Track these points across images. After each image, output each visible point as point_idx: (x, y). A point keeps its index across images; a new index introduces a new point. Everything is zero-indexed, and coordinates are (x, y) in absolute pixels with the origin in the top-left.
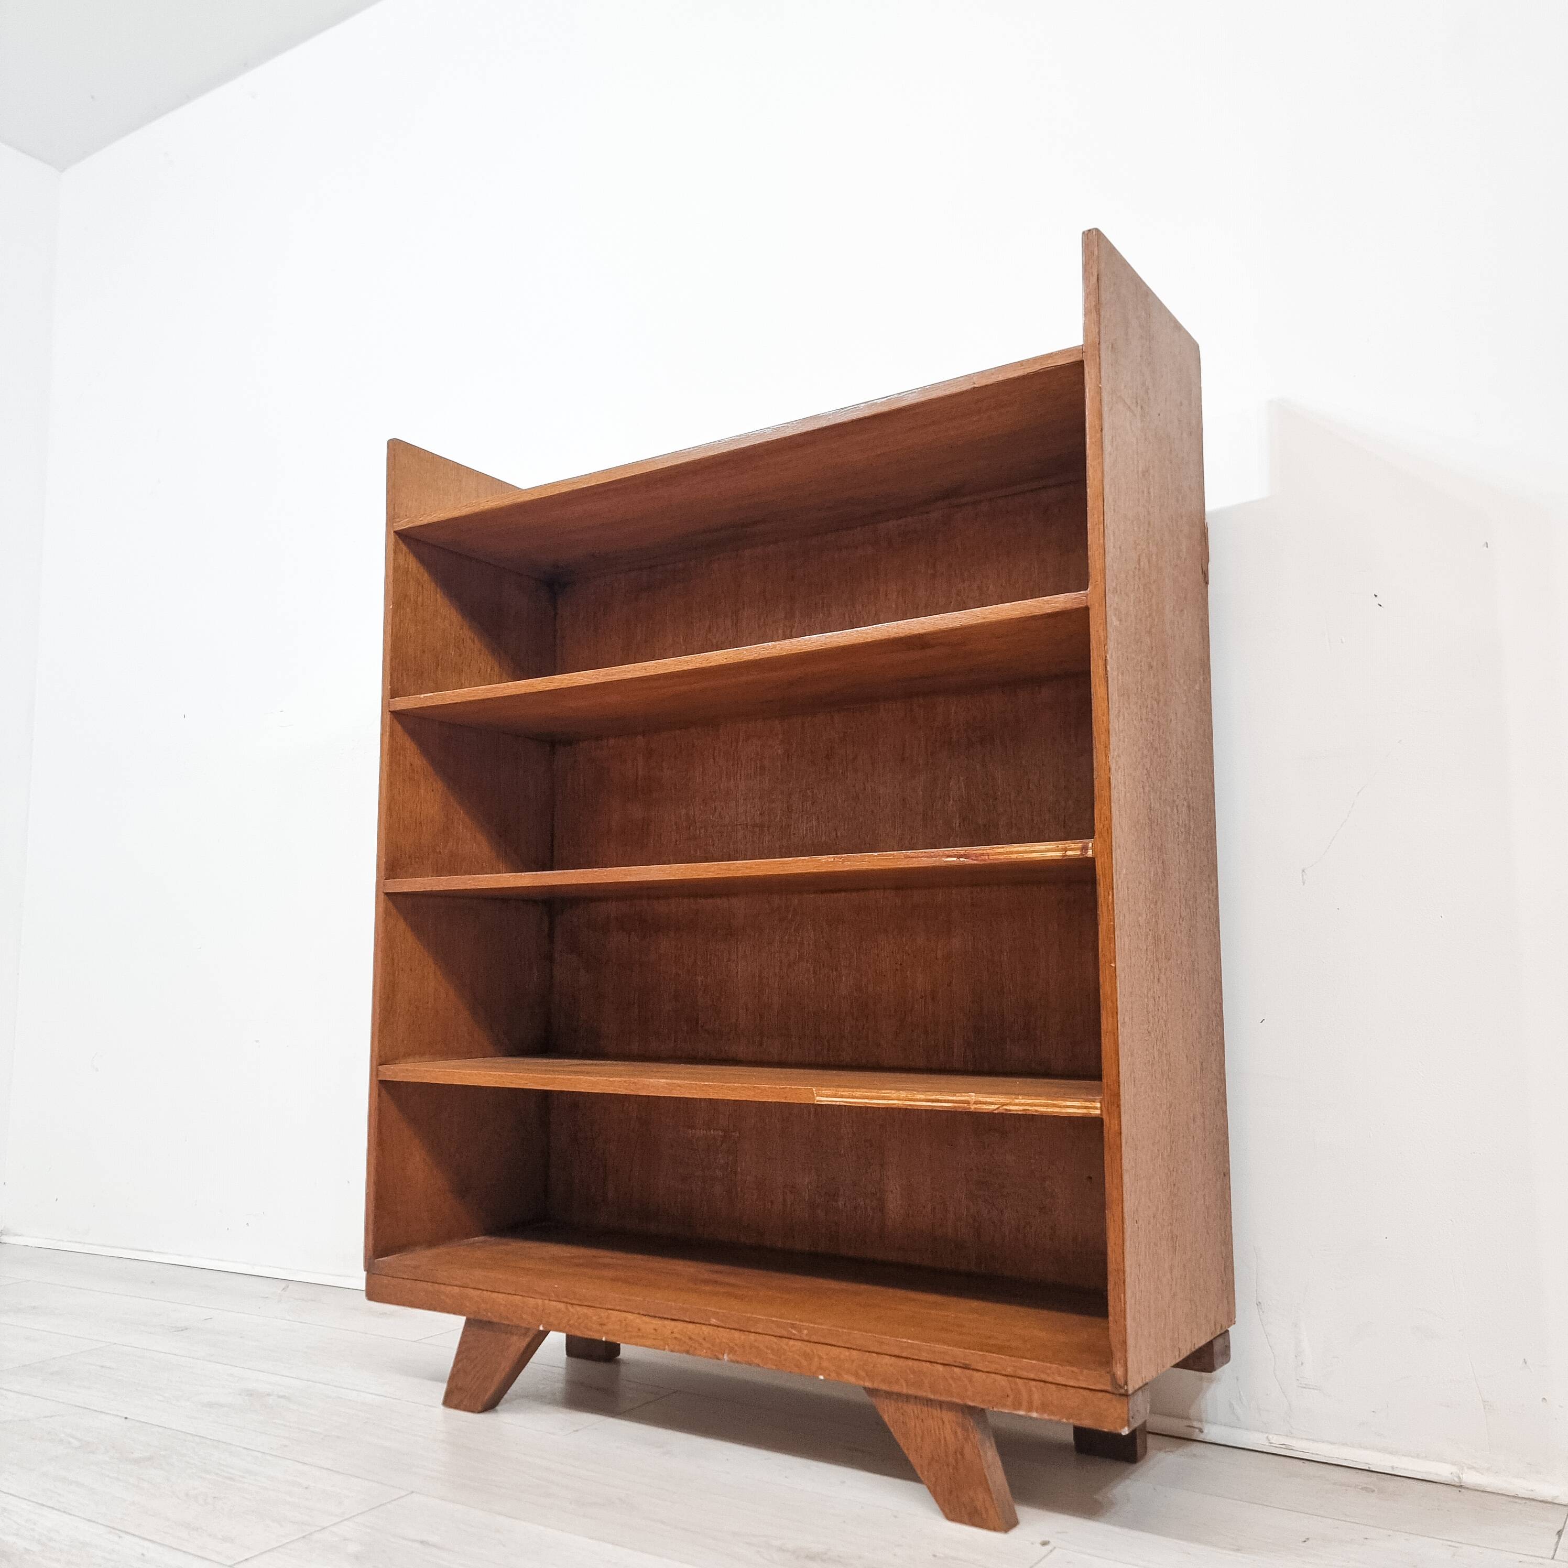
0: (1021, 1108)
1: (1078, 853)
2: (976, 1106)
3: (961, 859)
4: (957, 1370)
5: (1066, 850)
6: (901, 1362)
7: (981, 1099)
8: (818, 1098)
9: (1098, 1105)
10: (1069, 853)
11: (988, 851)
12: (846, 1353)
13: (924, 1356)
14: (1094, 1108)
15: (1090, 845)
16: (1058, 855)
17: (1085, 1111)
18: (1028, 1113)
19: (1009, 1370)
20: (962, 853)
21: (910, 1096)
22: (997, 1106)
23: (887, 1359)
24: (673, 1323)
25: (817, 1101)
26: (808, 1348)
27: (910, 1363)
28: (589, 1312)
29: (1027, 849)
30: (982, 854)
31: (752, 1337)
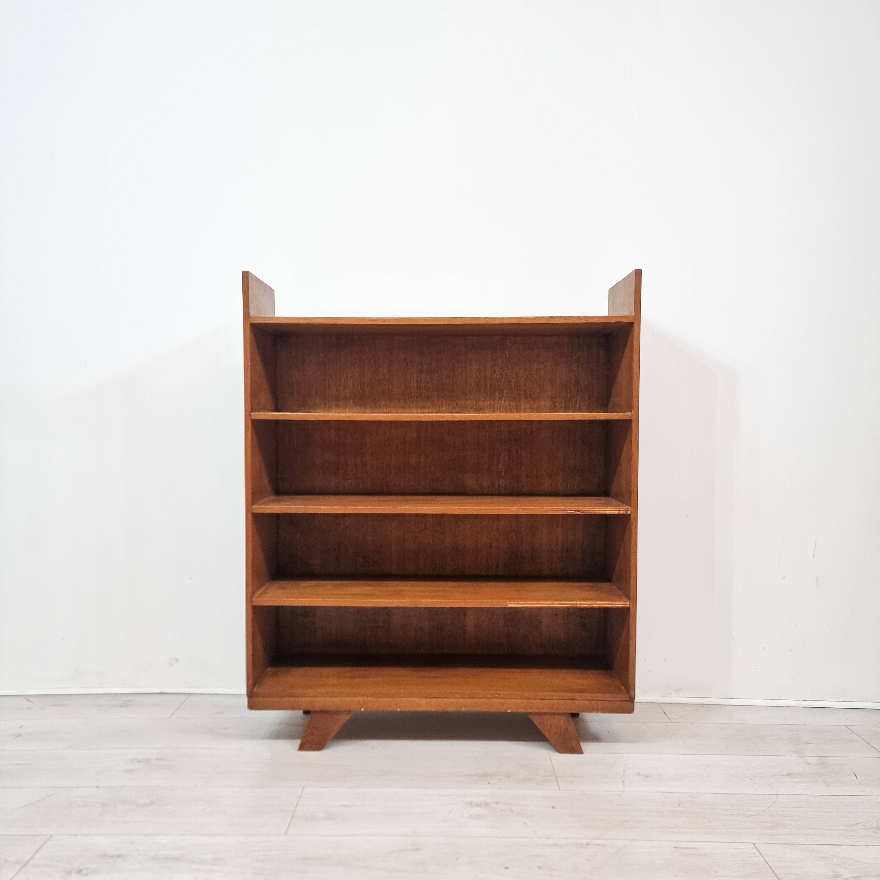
0: (598, 605)
1: (624, 512)
2: (579, 605)
3: (576, 512)
4: (568, 701)
5: (620, 511)
6: (545, 701)
7: (582, 603)
8: (509, 605)
9: (628, 603)
10: (621, 512)
11: (588, 510)
12: (521, 701)
13: (556, 697)
14: (627, 604)
15: (629, 509)
16: (616, 512)
17: (623, 605)
18: (601, 607)
19: (590, 698)
20: (577, 509)
21: (551, 603)
22: (588, 605)
23: (539, 701)
24: (435, 699)
25: (509, 606)
26: (503, 701)
27: (548, 701)
28: (390, 700)
29: (604, 509)
30: (585, 511)
31: (476, 700)
